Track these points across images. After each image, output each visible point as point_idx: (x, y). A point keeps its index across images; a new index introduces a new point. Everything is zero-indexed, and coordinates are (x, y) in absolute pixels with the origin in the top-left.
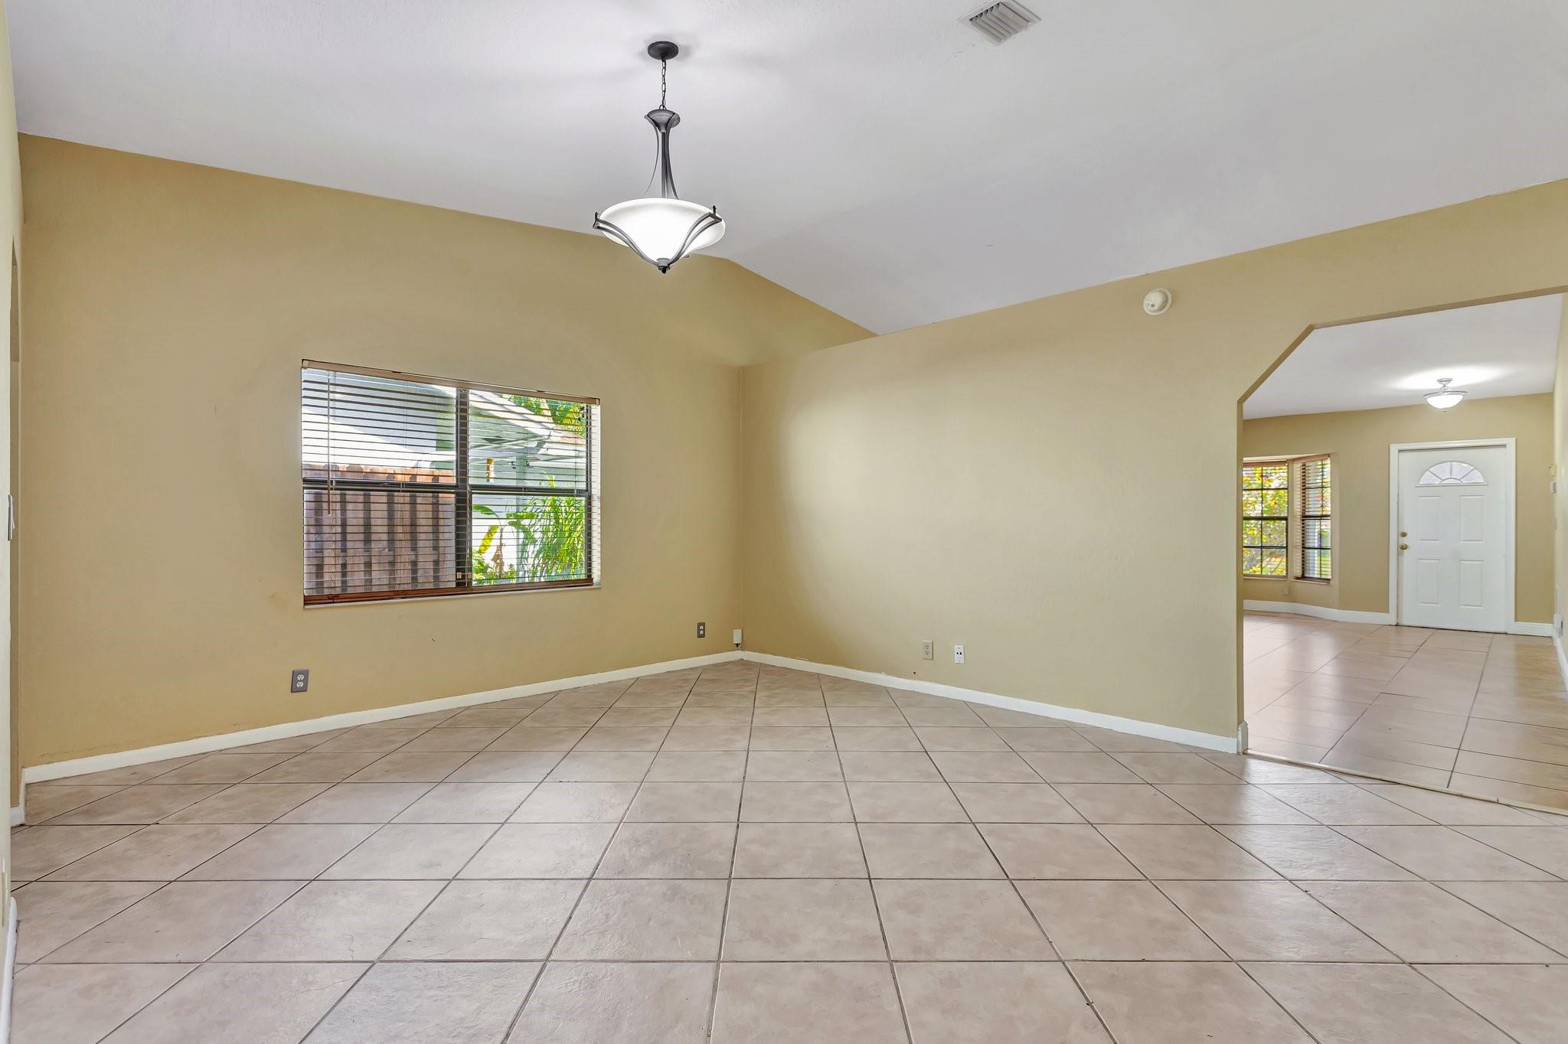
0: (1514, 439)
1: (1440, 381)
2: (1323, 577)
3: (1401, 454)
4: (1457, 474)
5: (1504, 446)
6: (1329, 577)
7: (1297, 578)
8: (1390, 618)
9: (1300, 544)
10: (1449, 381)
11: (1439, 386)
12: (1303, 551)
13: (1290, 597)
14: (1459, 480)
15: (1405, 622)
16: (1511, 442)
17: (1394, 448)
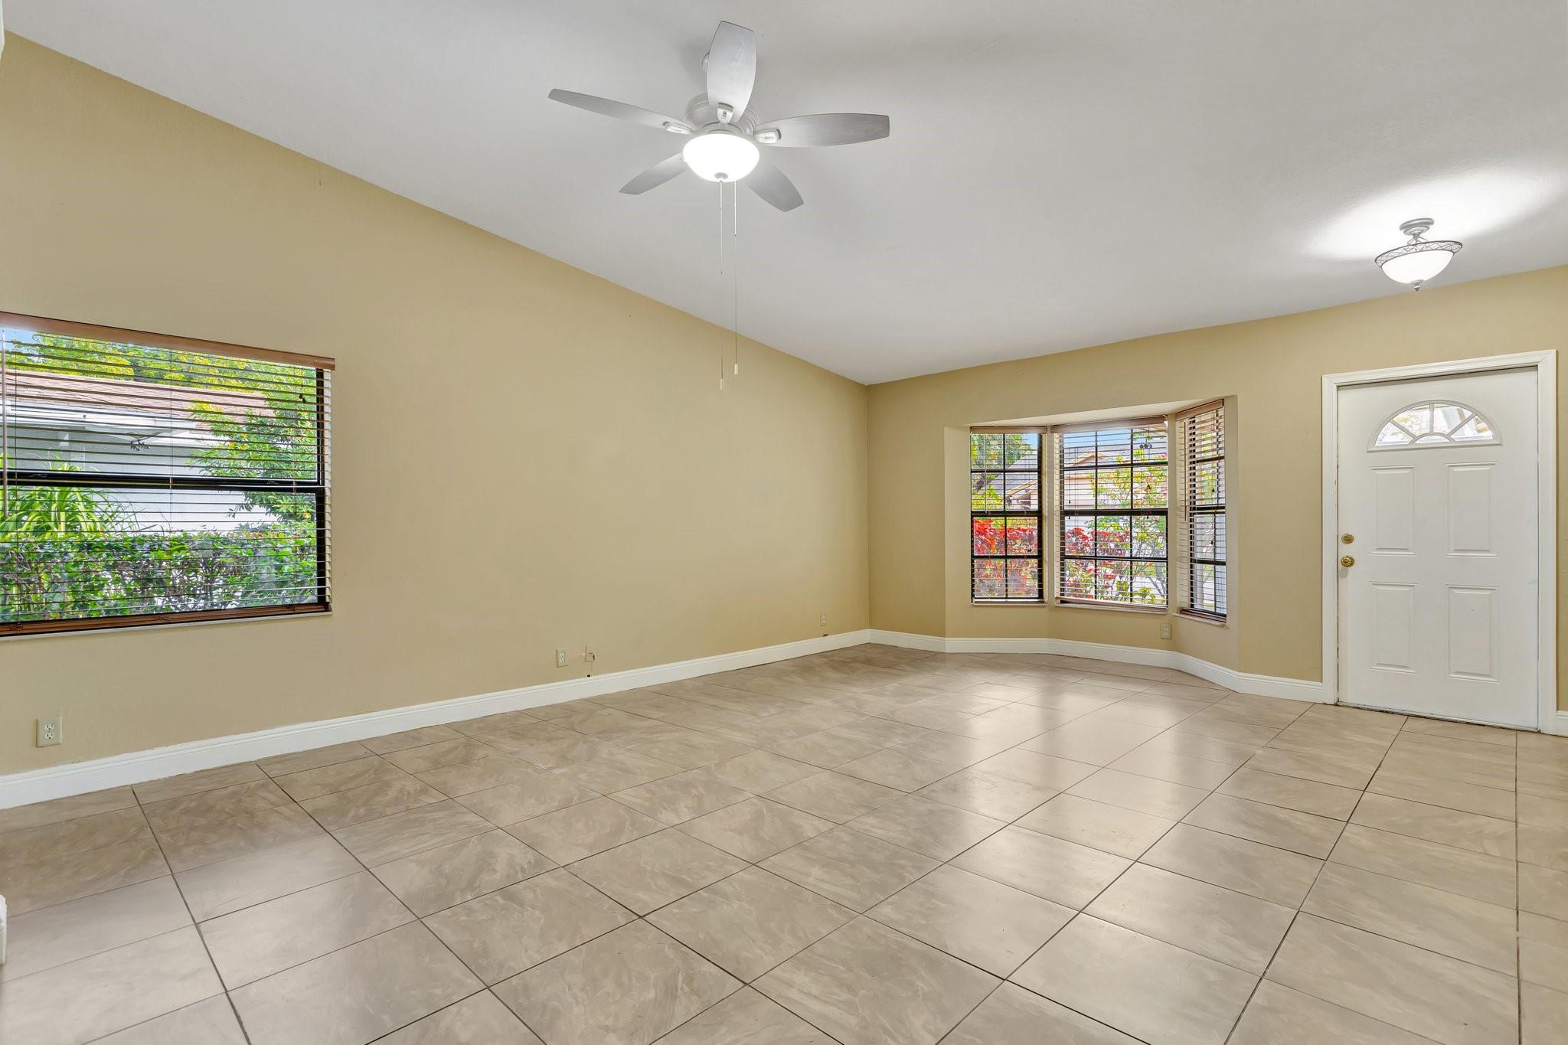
0: (1554, 352)
1: (1406, 227)
2: (1218, 611)
3: (1343, 394)
4: (1441, 425)
5: (1535, 367)
6: (1224, 612)
7: (1183, 611)
8: (1322, 691)
9: (1187, 554)
10: (1427, 223)
11: (1404, 239)
12: (1191, 566)
13: (1173, 642)
14: (1447, 436)
15: (1350, 697)
16: (1546, 359)
17: (1330, 382)
